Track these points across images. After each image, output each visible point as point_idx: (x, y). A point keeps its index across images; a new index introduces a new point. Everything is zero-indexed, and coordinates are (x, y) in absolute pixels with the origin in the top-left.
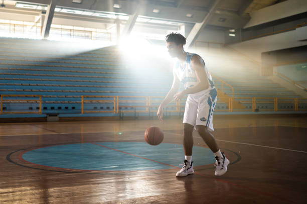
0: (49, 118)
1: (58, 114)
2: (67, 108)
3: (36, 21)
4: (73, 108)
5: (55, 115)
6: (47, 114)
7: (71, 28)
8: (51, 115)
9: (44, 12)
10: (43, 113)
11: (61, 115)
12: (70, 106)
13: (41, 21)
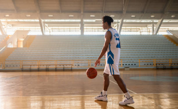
0: (126, 69)
1: (129, 67)
2: (132, 65)
3: (115, 26)
4: (135, 64)
5: (128, 67)
6: (125, 67)
7: (130, 28)
8: (126, 67)
9: (118, 22)
10: (123, 67)
11: (130, 68)
12: (134, 64)
13: (117, 26)
